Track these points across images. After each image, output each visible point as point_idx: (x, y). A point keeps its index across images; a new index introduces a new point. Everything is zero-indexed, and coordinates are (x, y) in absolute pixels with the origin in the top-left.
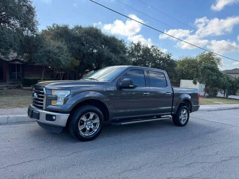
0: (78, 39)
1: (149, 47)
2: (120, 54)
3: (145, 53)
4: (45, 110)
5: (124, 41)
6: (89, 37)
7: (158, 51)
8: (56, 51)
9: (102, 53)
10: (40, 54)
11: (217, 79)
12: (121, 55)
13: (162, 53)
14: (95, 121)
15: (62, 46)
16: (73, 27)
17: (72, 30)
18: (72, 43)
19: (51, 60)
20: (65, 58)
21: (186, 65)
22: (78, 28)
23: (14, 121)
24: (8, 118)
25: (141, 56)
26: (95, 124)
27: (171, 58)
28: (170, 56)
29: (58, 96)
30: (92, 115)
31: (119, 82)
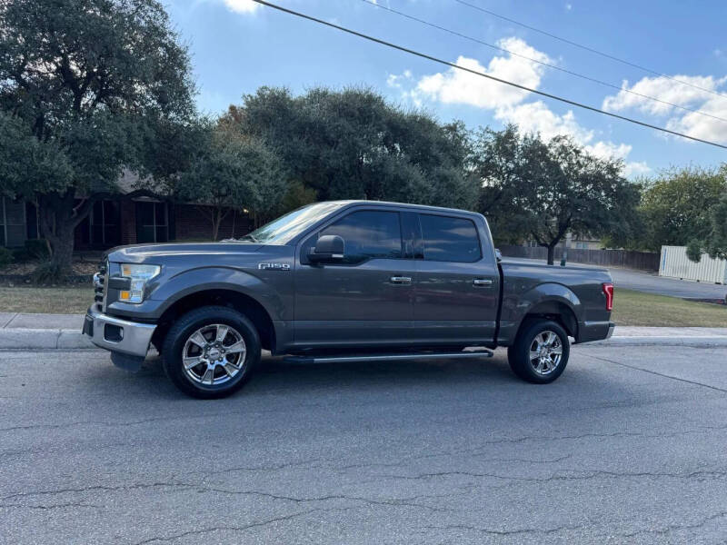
0: (311, 128)
1: (545, 141)
2: (439, 165)
3: (531, 160)
4: (106, 314)
5: (462, 127)
8: (240, 164)
12: (441, 170)
13: (589, 159)
15: (257, 149)
16: (306, 94)
17: (301, 103)
18: (295, 140)
19: (224, 191)
20: (267, 182)
22: (318, 96)
23: (76, 345)
24: (60, 335)
25: (518, 170)
26: (233, 358)
27: (621, 175)
28: (617, 170)
29: (133, 279)
30: (222, 332)
31: (310, 245)
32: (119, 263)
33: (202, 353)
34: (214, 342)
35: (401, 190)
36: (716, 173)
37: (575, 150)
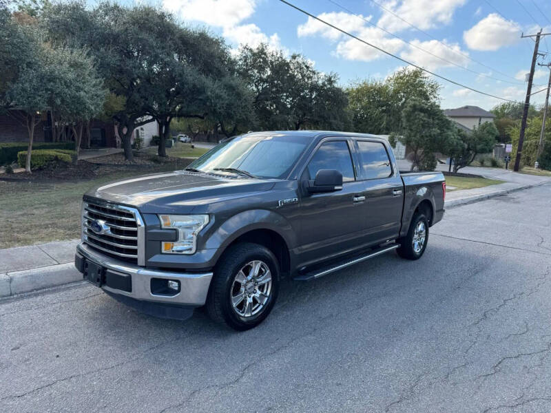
0: (115, 39)
1: (287, 57)
2: (224, 76)
4: (145, 267)
6: (144, 35)
7: (307, 67)
9: (181, 75)
10: (27, 85)
11: (441, 135)
12: (227, 79)
13: (314, 73)
14: (262, 280)
15: (81, 60)
16: (96, 5)
17: (94, 14)
21: (365, 100)
23: (27, 288)
24: (11, 280)
25: (268, 80)
27: (336, 85)
28: (335, 81)
29: (180, 230)
30: (256, 267)
31: (305, 178)
32: (156, 214)
33: (243, 289)
34: (249, 278)
35: (200, 97)
36: (384, 83)
37: (306, 66)
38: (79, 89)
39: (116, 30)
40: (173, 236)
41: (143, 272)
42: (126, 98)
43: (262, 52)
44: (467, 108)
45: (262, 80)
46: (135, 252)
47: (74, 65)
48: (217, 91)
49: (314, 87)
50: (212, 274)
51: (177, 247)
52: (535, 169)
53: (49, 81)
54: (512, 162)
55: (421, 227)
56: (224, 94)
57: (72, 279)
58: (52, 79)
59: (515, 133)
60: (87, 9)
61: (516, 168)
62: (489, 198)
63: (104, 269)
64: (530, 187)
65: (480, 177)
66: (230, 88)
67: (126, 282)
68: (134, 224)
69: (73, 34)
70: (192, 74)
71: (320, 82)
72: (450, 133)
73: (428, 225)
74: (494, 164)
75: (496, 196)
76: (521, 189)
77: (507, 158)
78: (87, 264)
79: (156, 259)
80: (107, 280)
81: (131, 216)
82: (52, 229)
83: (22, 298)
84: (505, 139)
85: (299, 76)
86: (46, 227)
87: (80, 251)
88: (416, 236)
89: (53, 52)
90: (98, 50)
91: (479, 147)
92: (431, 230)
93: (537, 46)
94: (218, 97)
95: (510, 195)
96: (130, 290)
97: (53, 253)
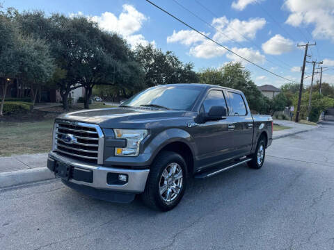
1: (164, 53)
5: (126, 42)
6: (80, 34)
8: (35, 54)
11: (255, 99)
12: (129, 63)
13: (179, 62)
14: (177, 177)
15: (42, 46)
16: (50, 16)
17: (49, 21)
19: (26, 69)
22: (58, 18)
23: (9, 184)
25: (153, 65)
28: (191, 68)
29: (128, 140)
30: (174, 168)
31: (202, 111)
32: (112, 129)
33: (165, 182)
34: (170, 174)
35: (113, 73)
38: (39, 63)
39: (63, 30)
40: (124, 143)
41: (101, 168)
42: (67, 71)
43: (149, 49)
44: (266, 86)
45: (148, 65)
46: (96, 155)
47: (37, 48)
48: (125, 69)
49: (180, 71)
50: (149, 170)
51: (126, 151)
52: (307, 121)
53: (21, 56)
54: (294, 117)
55: (261, 148)
56: (128, 71)
57: (40, 178)
58: (23, 55)
59: (295, 100)
60: (45, 17)
61: (297, 121)
62: (286, 136)
63: (72, 167)
64: (307, 131)
65: (277, 124)
66: (132, 68)
67: (89, 176)
68: (96, 136)
69: (35, 31)
70: (109, 59)
71: (183, 68)
72: (260, 98)
73: (265, 147)
74: (284, 118)
75: (289, 135)
76: (302, 132)
77: (291, 115)
78: (58, 166)
79: (111, 159)
80: (74, 175)
81: (94, 130)
82: (22, 147)
83: (5, 190)
84: (289, 104)
85: (171, 64)
86: (19, 146)
87: (52, 157)
88: (259, 154)
89: (23, 41)
90: (51, 41)
91: (276, 107)
92: (266, 150)
93: (306, 51)
94: (125, 73)
95: (297, 135)
96: (91, 182)
97: (26, 161)
